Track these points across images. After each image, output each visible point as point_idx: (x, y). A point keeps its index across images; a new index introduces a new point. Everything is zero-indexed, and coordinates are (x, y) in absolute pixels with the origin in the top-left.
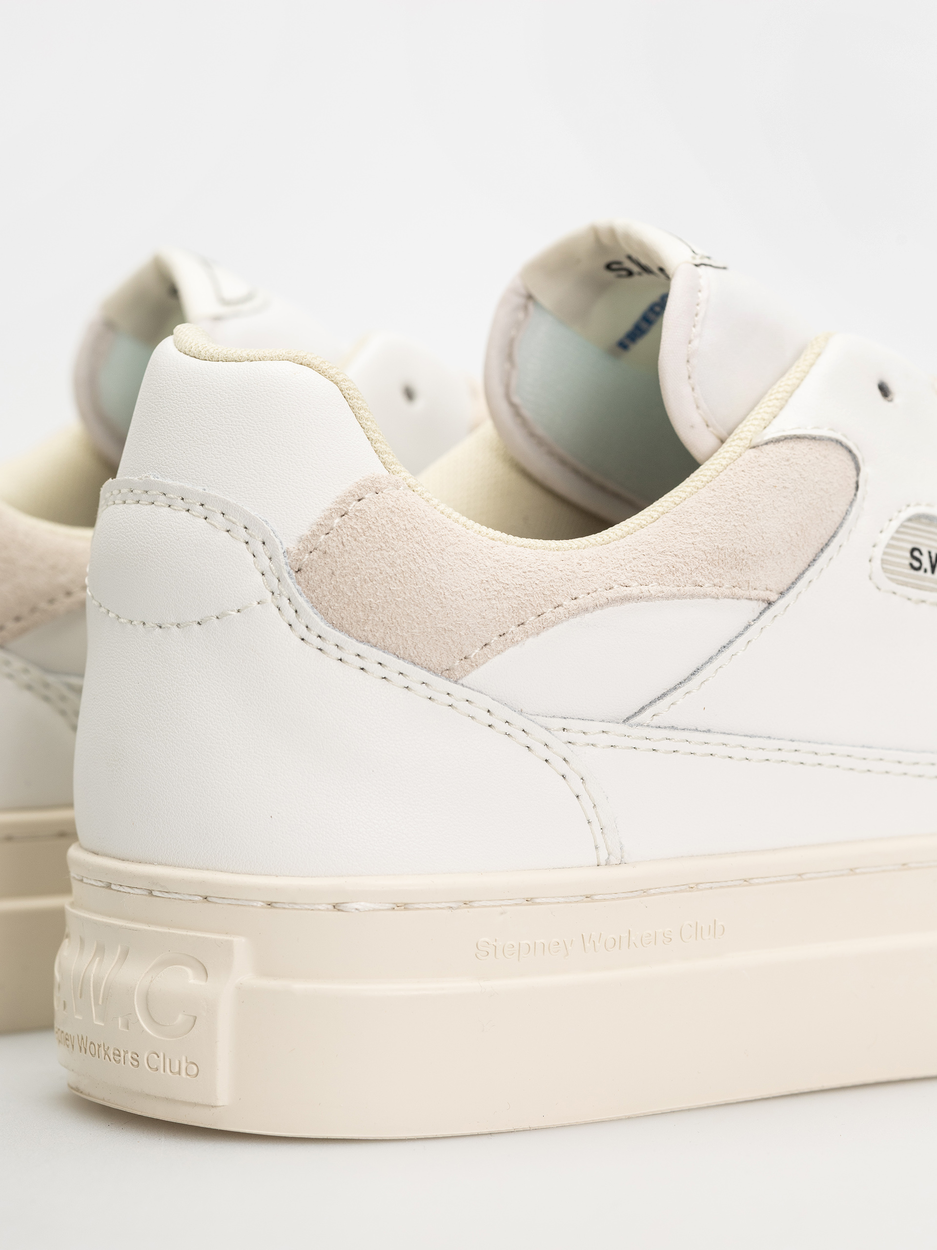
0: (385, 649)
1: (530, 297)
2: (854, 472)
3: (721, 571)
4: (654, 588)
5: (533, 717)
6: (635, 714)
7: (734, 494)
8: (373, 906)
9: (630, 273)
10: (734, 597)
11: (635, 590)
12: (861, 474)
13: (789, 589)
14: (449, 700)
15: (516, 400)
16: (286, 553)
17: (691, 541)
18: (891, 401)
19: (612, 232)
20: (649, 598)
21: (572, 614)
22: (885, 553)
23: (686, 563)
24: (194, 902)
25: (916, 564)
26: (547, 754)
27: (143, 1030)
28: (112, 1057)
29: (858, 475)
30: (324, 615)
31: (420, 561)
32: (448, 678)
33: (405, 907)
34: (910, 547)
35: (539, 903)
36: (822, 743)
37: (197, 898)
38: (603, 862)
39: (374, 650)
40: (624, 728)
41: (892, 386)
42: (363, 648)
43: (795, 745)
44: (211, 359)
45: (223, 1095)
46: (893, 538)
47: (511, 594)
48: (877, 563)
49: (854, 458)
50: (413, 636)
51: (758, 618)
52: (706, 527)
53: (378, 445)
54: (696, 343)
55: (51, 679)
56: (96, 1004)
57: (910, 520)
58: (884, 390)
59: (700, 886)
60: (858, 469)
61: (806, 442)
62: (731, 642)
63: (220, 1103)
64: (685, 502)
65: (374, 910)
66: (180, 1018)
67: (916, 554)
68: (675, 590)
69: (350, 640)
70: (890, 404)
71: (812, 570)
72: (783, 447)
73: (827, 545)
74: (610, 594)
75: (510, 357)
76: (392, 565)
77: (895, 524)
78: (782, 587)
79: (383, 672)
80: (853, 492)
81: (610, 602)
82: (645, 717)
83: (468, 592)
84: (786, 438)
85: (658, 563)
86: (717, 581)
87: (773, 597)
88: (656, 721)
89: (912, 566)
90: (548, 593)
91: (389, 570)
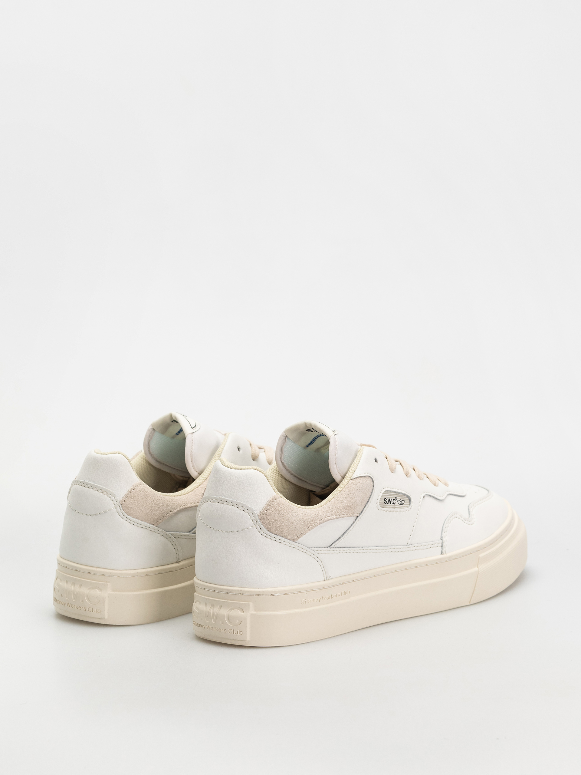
0: (280, 536)
1: (287, 437)
2: (372, 483)
3: (348, 511)
4: (335, 517)
5: (311, 548)
6: (331, 545)
7: (349, 492)
8: (280, 594)
9: (312, 431)
10: (351, 516)
11: (331, 517)
12: (374, 483)
13: (361, 513)
14: (294, 546)
15: (283, 461)
16: (258, 515)
17: (341, 504)
18: (377, 463)
19: (311, 424)
20: (334, 519)
21: (318, 524)
22: (380, 501)
23: (341, 510)
24: (239, 595)
25: (386, 502)
26: (314, 556)
27: (228, 624)
28: (218, 630)
29: (373, 483)
30: (267, 529)
31: (287, 515)
32: (294, 541)
33: (287, 594)
34: (384, 498)
35: (314, 591)
36: (368, 547)
37: (240, 594)
38: (325, 580)
39: (278, 536)
40: (329, 549)
41: (378, 459)
42: (275, 536)
43: (363, 548)
44: (234, 469)
45: (248, 639)
46: (381, 497)
47: (306, 521)
48: (378, 503)
49: (372, 479)
50: (286, 533)
51: (355, 520)
52: (344, 501)
53: (273, 488)
54: (337, 455)
55: (168, 533)
56: (213, 618)
57: (385, 491)
58: (376, 461)
59: (345, 583)
60: (373, 482)
61: (363, 478)
62: (350, 527)
63: (248, 640)
64: (338, 495)
65: (281, 595)
66: (237, 621)
67: (385, 500)
68: (339, 516)
69: (273, 534)
70: (377, 464)
71: (366, 508)
72: (358, 479)
73: (368, 501)
74: (326, 519)
75: (281, 451)
76: (281, 517)
77: (381, 494)
78: (360, 513)
79: (280, 541)
80: (373, 487)
81: (326, 521)
82: (333, 546)
83: (297, 522)
84: (358, 477)
85: (335, 510)
86: (347, 513)
87: (358, 515)
88: (335, 547)
89: (384, 502)
90: (313, 520)
91: (280, 518)
